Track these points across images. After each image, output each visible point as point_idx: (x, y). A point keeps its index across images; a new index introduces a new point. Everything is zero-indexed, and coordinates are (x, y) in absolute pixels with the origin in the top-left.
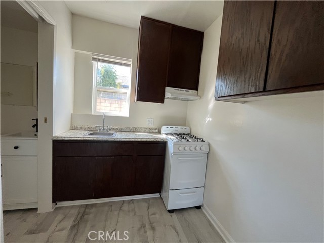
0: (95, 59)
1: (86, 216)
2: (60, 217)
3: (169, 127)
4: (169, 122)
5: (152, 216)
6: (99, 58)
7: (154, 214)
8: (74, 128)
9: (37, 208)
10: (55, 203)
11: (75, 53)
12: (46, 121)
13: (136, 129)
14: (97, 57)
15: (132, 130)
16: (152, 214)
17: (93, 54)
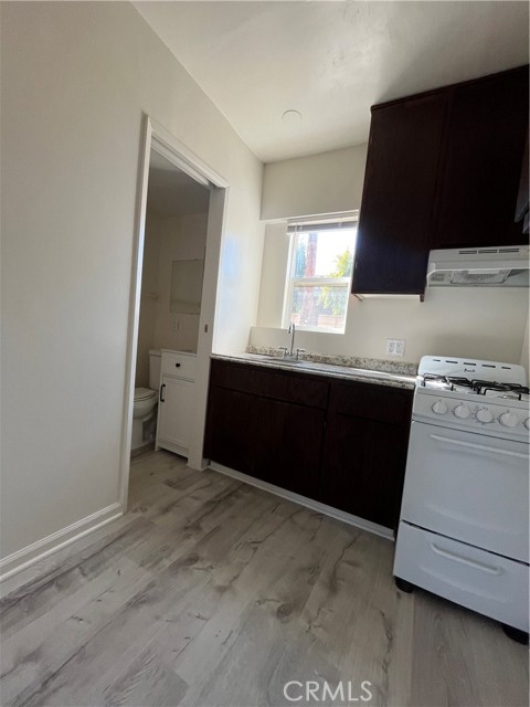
0: (291, 229)
1: (233, 498)
2: (205, 482)
3: (443, 359)
4: (445, 346)
5: (347, 566)
6: (299, 224)
7: (354, 564)
8: (252, 350)
9: (187, 459)
10: (206, 461)
11: (267, 226)
12: (206, 331)
13: (357, 361)
14: (294, 224)
15: (349, 363)
16: (350, 563)
17: (290, 221)
